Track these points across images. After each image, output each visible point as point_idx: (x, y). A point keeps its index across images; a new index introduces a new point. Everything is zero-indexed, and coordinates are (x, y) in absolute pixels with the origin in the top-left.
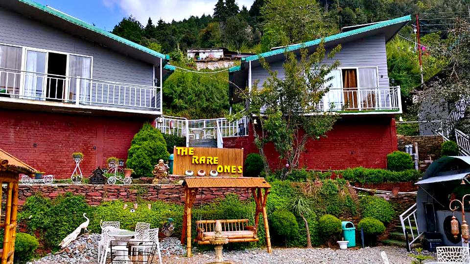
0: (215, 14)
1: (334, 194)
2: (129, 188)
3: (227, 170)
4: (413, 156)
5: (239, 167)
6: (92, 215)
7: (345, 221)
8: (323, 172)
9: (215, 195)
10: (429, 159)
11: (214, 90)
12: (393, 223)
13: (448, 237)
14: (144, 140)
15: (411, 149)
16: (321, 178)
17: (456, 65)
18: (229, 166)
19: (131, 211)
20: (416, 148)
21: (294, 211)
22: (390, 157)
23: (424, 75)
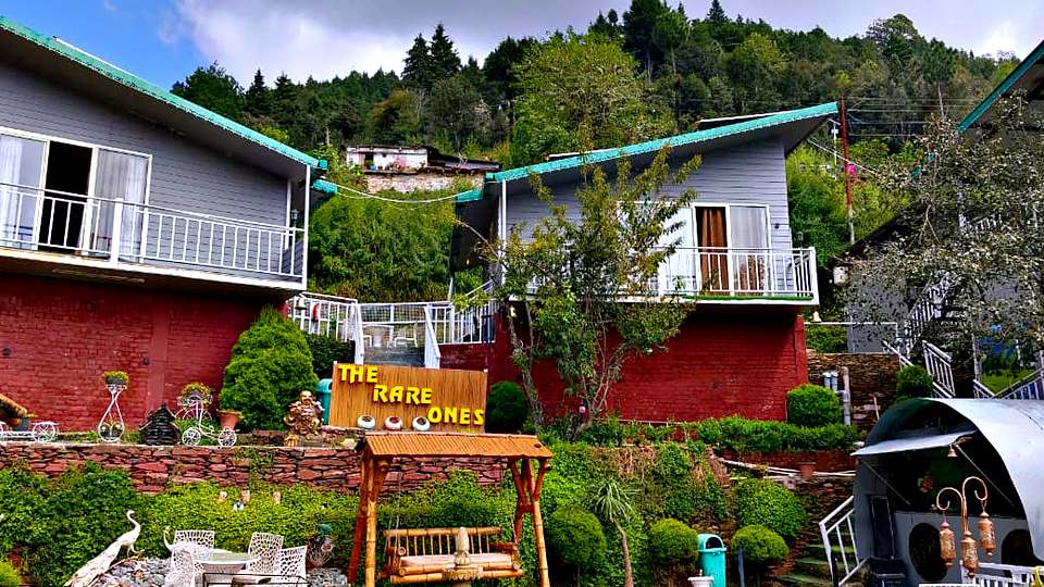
0: (406, 70)
1: (681, 475)
2: (231, 455)
3: (451, 418)
4: (841, 395)
5: (479, 412)
6: (145, 515)
7: (704, 532)
8: (655, 425)
9: (424, 473)
10: (873, 403)
11: (412, 238)
12: (803, 539)
13: (917, 569)
14: (264, 345)
15: (835, 381)
16: (653, 439)
17: (930, 210)
18: (455, 410)
19: (235, 506)
20: (846, 379)
21: (599, 511)
22: (793, 398)
23: (855, 225)
